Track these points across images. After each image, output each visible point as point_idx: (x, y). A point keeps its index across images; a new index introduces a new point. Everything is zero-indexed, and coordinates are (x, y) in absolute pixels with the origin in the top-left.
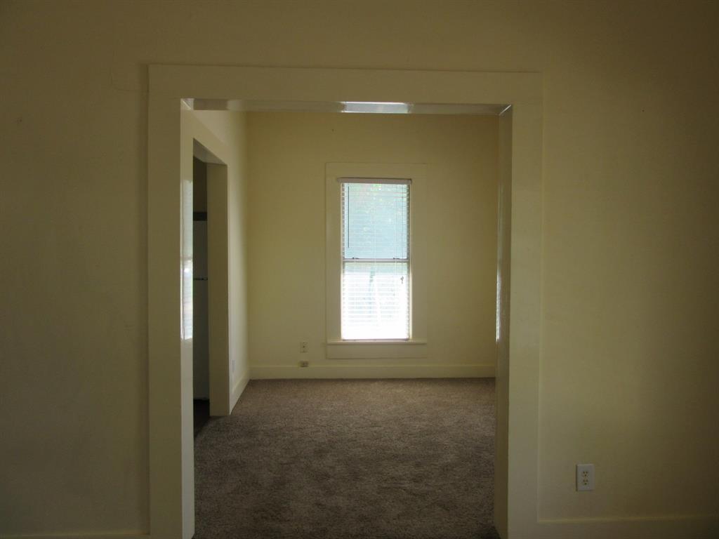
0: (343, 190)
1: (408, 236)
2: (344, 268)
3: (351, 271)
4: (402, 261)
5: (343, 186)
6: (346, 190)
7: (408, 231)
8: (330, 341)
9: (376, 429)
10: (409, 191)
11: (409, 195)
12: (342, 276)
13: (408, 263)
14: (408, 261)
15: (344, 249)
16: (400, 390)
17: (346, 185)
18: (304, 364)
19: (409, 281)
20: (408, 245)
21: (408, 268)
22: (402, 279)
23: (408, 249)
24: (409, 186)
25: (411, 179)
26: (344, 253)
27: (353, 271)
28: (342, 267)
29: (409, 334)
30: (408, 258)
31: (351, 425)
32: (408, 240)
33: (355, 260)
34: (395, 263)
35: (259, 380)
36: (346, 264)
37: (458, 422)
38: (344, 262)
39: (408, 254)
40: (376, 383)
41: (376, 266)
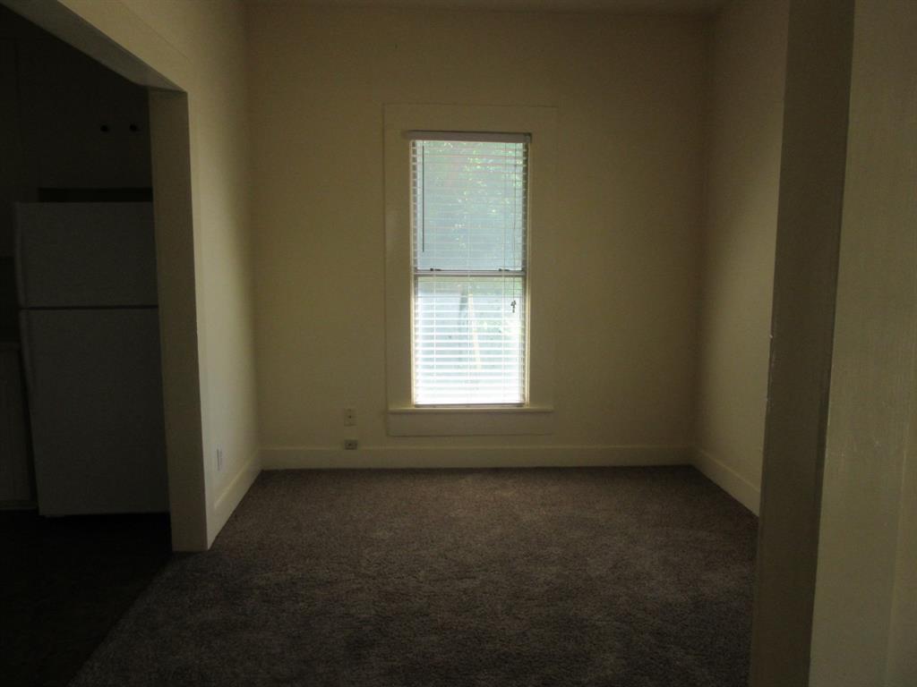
0: (415, 152)
1: (525, 232)
2: (416, 285)
3: (428, 290)
4: (514, 275)
5: (414, 145)
6: (419, 152)
7: (525, 224)
8: (392, 408)
9: (467, 584)
10: (526, 154)
11: (526, 162)
12: (413, 300)
13: (524, 278)
14: (524, 274)
15: (415, 254)
16: (509, 492)
17: (419, 143)
18: (351, 445)
19: (525, 307)
20: (525, 247)
21: (524, 286)
22: (513, 304)
23: (525, 255)
24: (526, 147)
25: (530, 134)
26: (415, 261)
27: (432, 291)
28: (413, 284)
29: (524, 396)
30: (524, 270)
31: (422, 573)
32: (525, 239)
33: (434, 273)
34: (503, 278)
35: (277, 471)
36: (420, 279)
37: (615, 567)
38: (416, 277)
39: (524, 263)
40: (470, 479)
41: (469, 283)
